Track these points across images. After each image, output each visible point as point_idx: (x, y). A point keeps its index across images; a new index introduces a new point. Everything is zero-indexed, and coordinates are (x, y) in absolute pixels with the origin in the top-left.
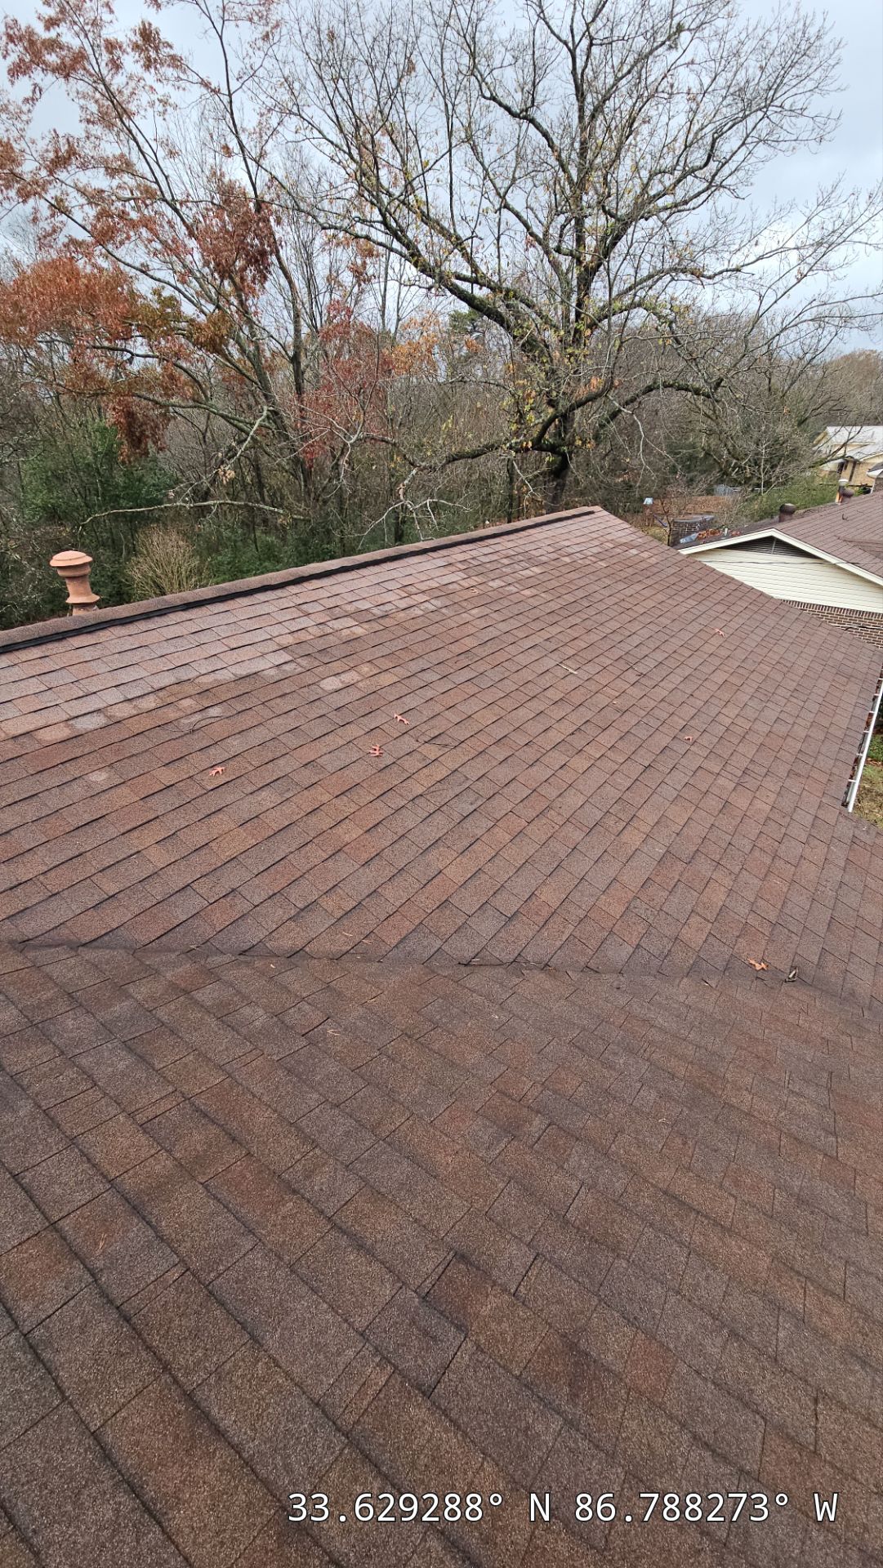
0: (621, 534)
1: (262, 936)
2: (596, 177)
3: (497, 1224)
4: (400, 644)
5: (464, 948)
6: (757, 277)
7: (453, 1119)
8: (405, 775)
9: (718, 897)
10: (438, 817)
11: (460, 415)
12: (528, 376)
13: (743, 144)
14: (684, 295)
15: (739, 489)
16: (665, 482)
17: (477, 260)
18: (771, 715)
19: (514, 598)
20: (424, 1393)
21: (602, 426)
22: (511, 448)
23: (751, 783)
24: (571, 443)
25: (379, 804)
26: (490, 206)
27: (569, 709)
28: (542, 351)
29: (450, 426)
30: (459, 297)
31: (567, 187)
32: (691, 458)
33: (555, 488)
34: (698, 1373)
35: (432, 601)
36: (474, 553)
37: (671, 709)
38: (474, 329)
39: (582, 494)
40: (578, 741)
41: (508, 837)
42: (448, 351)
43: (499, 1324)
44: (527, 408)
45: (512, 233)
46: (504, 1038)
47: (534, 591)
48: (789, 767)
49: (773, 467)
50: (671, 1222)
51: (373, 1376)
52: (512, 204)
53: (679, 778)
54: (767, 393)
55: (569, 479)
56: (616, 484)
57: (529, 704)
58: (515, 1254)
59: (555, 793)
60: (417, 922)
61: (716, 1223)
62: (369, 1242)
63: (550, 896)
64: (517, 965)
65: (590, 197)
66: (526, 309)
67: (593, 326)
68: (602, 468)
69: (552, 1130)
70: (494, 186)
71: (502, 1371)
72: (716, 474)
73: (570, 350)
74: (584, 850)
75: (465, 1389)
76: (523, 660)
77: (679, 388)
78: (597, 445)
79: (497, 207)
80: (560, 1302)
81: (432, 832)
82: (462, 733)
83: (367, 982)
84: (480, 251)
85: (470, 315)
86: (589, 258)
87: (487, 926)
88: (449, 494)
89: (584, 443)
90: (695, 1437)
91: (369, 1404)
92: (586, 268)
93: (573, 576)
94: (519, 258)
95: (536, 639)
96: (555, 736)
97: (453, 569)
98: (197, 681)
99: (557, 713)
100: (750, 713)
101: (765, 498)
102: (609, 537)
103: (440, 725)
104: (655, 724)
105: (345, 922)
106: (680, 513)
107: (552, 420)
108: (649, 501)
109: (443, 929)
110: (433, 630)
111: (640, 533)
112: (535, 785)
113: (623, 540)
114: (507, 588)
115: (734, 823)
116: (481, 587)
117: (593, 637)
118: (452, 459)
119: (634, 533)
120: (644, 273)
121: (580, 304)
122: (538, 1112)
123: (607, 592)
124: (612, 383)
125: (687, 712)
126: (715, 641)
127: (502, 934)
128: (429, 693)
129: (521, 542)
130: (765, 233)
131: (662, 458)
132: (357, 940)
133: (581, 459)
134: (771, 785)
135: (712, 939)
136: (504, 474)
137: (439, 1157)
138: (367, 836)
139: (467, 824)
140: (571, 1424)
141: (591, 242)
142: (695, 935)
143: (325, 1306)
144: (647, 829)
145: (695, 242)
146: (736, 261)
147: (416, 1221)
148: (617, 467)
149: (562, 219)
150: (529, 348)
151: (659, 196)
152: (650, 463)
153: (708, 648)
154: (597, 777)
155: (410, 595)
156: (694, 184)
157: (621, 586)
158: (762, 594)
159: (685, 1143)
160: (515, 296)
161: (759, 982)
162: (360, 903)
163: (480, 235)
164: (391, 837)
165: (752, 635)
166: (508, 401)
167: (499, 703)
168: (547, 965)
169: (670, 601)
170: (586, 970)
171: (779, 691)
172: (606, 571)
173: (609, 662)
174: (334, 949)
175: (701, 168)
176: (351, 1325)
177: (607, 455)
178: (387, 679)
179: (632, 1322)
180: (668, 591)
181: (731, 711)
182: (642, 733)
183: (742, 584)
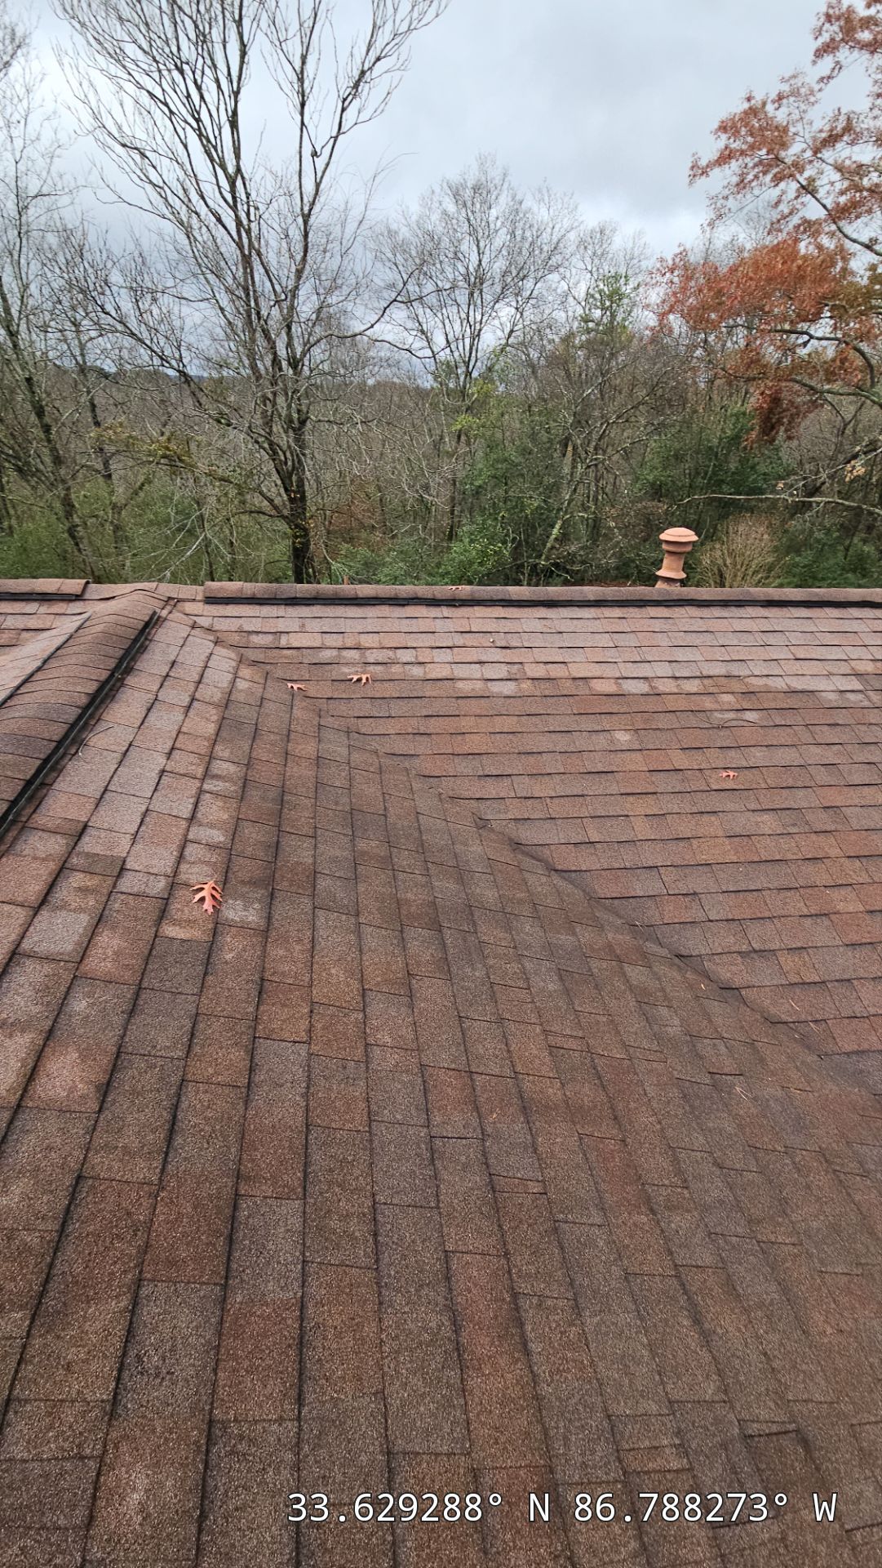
1: (703, 952)
83: (798, 1069)
98: (746, 680)
105: (798, 991)
132: (804, 1018)
138: (867, 917)
162: (824, 982)
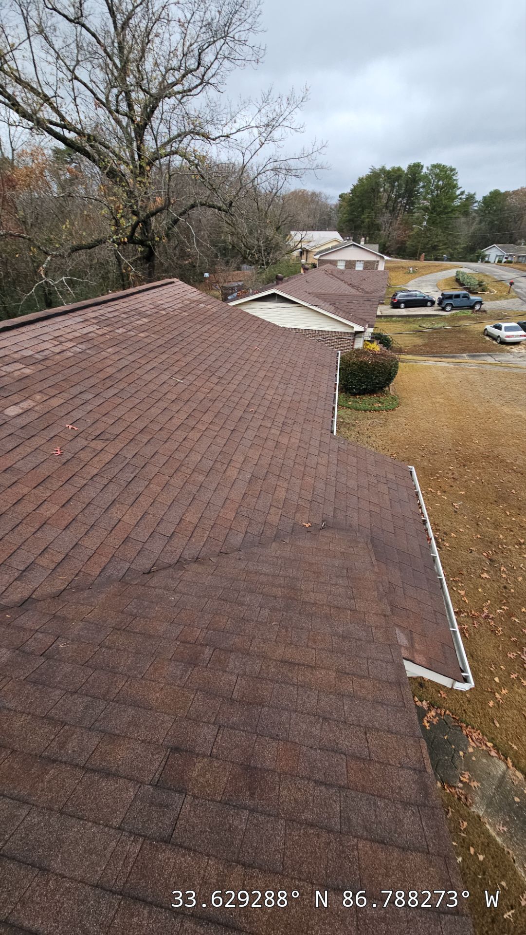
0: (193, 295)
2: (132, 67)
3: (194, 720)
4: (60, 377)
5: (145, 563)
6: (239, 142)
7: (156, 669)
8: (83, 464)
9: (281, 494)
10: (111, 486)
11: (75, 219)
12: (115, 195)
13: (216, 58)
14: (201, 149)
15: (253, 267)
16: (213, 263)
17: (63, 113)
18: (291, 391)
19: (135, 339)
20: (166, 842)
21: (169, 229)
22: (114, 242)
23: (288, 430)
24: (153, 239)
25: (67, 486)
26: (64, 77)
27: (182, 404)
28: (121, 179)
29: (68, 226)
30: (55, 137)
31: (115, 71)
32: (225, 249)
33: (149, 268)
34: (311, 748)
35: (78, 346)
36: (102, 312)
37: (240, 395)
38: (72, 161)
39: (166, 271)
40: (191, 422)
41: (159, 489)
42: (56, 175)
43: (204, 777)
44: (119, 216)
45: (83, 97)
46: (179, 609)
47: (147, 334)
48: (303, 417)
49: (269, 254)
50: (287, 676)
51: (131, 850)
52: (80, 77)
53: (250, 434)
54: (257, 211)
55: (156, 262)
56: (185, 265)
57: (157, 404)
58: (207, 732)
59: (183, 456)
60: (110, 556)
61: (308, 666)
62: (114, 769)
63: (192, 518)
64: (180, 564)
65: (130, 79)
66: (105, 150)
67: (150, 164)
68: (175, 255)
69: (217, 652)
70: (65, 64)
71: (210, 803)
72: (240, 258)
73: (138, 179)
74: (206, 486)
75: (190, 825)
76: (148, 377)
77: (210, 206)
78: (169, 240)
79: (70, 78)
80: (237, 746)
81: (109, 497)
82: (117, 430)
83: (82, 604)
84: (64, 106)
85: (67, 150)
86: (138, 119)
87: (157, 546)
88: (78, 272)
89: (161, 239)
90: (316, 782)
91: (132, 867)
92: (138, 125)
93: (169, 322)
94: (92, 114)
95: (154, 364)
96: (176, 422)
97: (89, 323)
99: (175, 408)
100: (280, 391)
101: (268, 272)
102: (186, 297)
103: (100, 427)
104: (232, 405)
105: (59, 570)
106: (225, 282)
107: (137, 224)
108: (207, 275)
109: (129, 555)
110: (83, 365)
111: (204, 294)
112: (170, 454)
113: (195, 299)
114: (128, 333)
115: (283, 452)
116: (110, 334)
117: (189, 359)
118: (75, 249)
119: (200, 294)
120: (175, 132)
121: (139, 149)
122: (207, 645)
123: (191, 331)
124: (169, 201)
125: (249, 395)
126: (256, 354)
127: (168, 547)
128: (89, 407)
129: (132, 303)
130: (238, 115)
131: (209, 249)
132: (70, 579)
133: (161, 249)
134: (297, 428)
135: (283, 518)
136: (113, 259)
137: (151, 696)
138: (63, 509)
139: (131, 486)
140: (252, 811)
141: (137, 108)
142: (274, 518)
143: (90, 824)
144: (238, 466)
145: (200, 116)
146: (226, 131)
147: (143, 741)
148: (184, 255)
149: (115, 91)
150: (111, 175)
151: (174, 84)
152: (202, 252)
153: (253, 358)
154: (206, 442)
155: (61, 343)
156: (192, 80)
157: (199, 326)
158: (275, 325)
159: (286, 631)
160: (95, 140)
161: (309, 534)
162: (67, 555)
163: (60, 95)
164: (81, 507)
165: (274, 349)
166: (105, 211)
167: (137, 407)
168: (198, 558)
169: (228, 333)
170: (220, 554)
171: (292, 378)
172: (188, 318)
173: (200, 372)
174: (54, 590)
175: (195, 70)
176: (111, 827)
177: (176, 247)
178: (56, 402)
179: (275, 738)
180: (225, 327)
181: (271, 392)
182: (226, 411)
183: (264, 321)
